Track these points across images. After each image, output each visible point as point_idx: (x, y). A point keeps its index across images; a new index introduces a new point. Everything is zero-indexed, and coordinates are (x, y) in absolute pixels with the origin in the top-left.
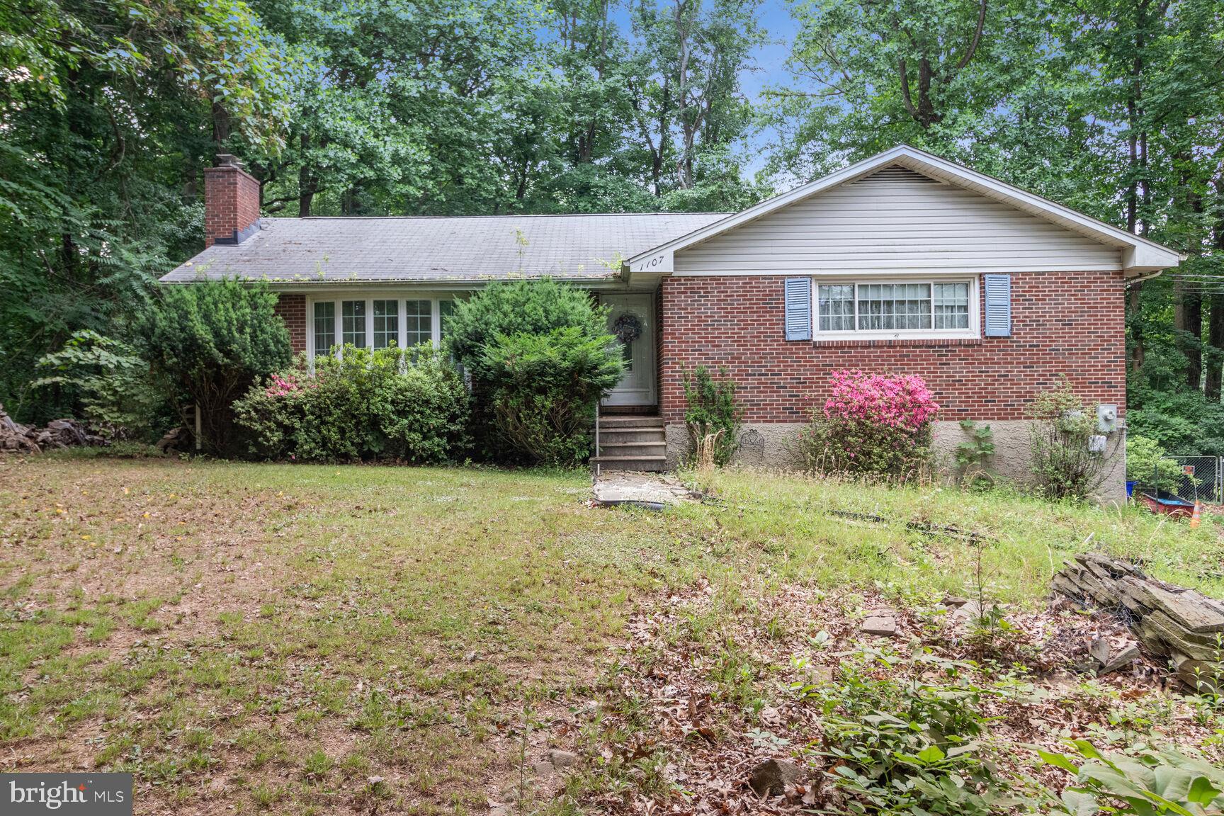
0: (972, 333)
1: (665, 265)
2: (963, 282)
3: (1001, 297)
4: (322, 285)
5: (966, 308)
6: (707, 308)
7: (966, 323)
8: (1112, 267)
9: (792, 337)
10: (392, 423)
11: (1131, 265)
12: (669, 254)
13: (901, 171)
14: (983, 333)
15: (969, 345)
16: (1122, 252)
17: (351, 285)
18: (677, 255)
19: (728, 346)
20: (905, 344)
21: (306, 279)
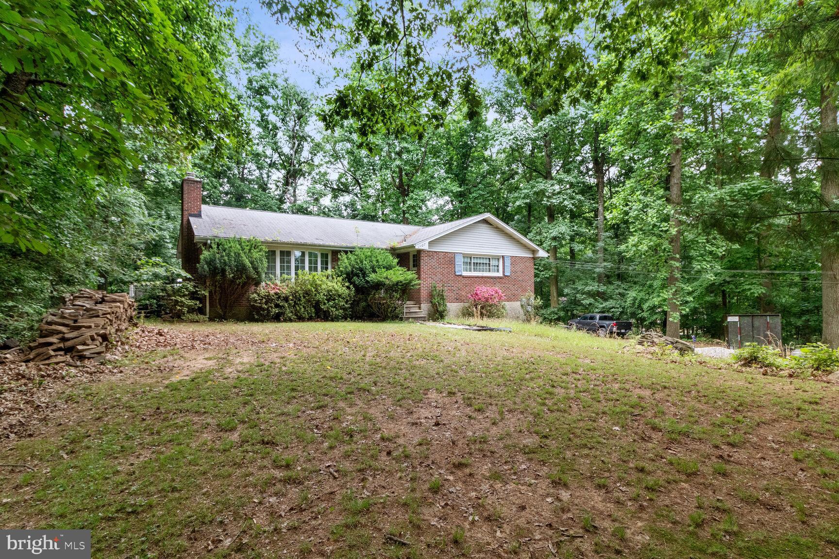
0: (500, 274)
1: (425, 247)
2: (497, 258)
3: (508, 262)
4: (278, 243)
5: (498, 266)
6: (433, 262)
7: (498, 271)
8: (531, 256)
9: (457, 274)
10: (325, 304)
11: (537, 256)
12: (427, 242)
13: (485, 221)
14: (504, 274)
15: (500, 278)
16: (534, 252)
17: (291, 244)
18: (430, 243)
19: (439, 276)
20: (486, 277)
21: (271, 240)
